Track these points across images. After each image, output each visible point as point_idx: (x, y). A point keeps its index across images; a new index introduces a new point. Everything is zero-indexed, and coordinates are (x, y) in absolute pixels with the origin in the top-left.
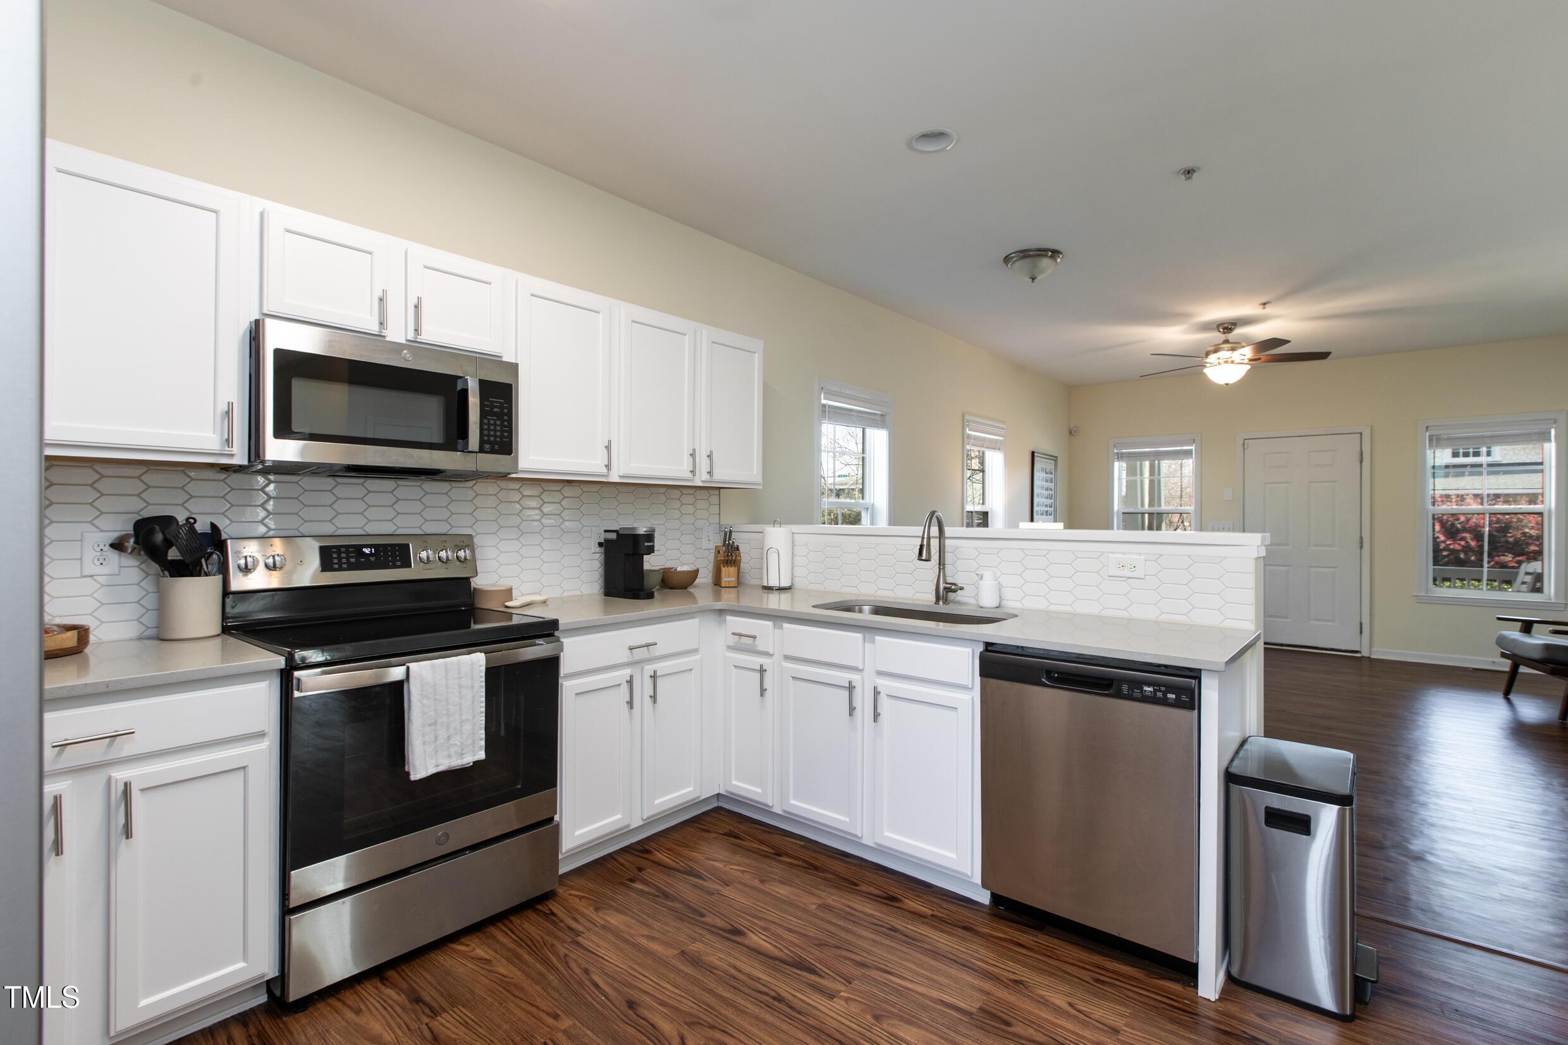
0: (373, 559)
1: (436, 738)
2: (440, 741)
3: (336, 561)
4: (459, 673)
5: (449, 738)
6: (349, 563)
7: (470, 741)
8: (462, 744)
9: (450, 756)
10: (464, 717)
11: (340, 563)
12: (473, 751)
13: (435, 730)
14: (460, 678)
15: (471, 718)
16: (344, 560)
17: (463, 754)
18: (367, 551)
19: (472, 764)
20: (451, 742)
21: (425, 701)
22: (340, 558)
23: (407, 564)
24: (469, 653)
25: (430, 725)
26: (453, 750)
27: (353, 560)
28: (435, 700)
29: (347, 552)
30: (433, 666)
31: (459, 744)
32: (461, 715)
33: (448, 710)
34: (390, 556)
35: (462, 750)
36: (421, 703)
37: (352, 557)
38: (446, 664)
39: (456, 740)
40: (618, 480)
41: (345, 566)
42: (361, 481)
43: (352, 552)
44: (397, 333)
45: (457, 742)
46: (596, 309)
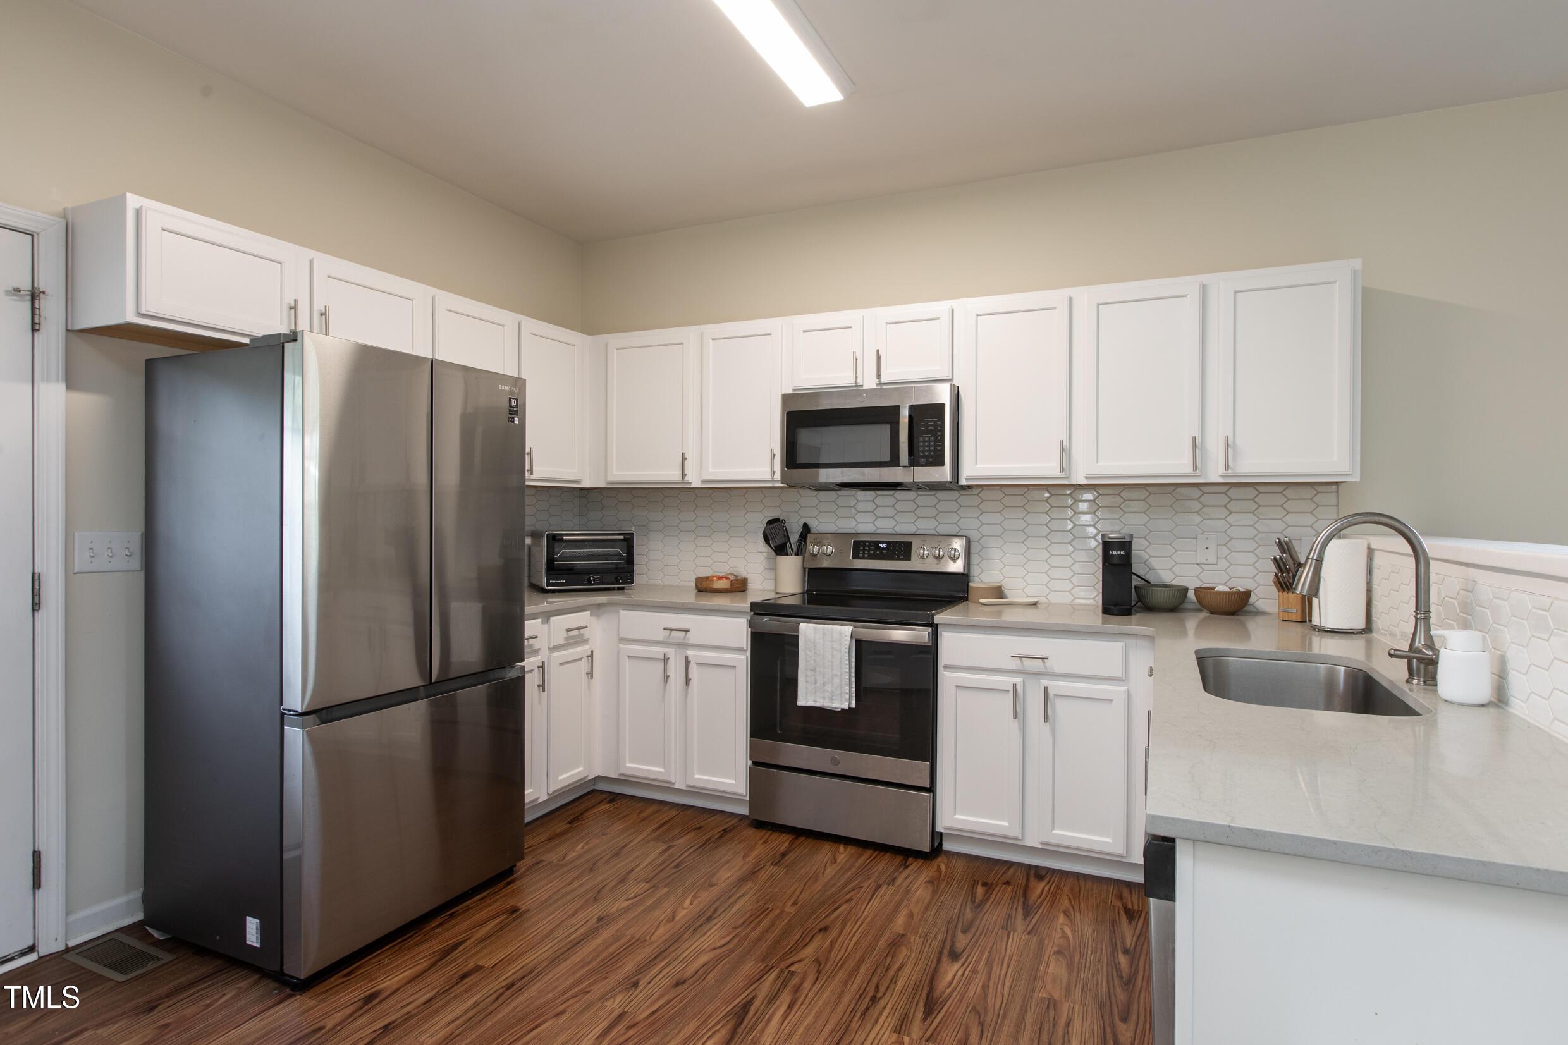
0: (885, 552)
1: (816, 683)
2: (818, 685)
3: (861, 552)
4: (832, 638)
5: (824, 684)
6: (869, 554)
7: (838, 692)
8: (832, 692)
9: (824, 698)
10: (835, 672)
11: (864, 554)
12: (841, 701)
13: (815, 675)
14: (832, 641)
15: (839, 674)
16: (866, 552)
17: (832, 700)
18: (882, 545)
19: (840, 710)
20: (826, 688)
21: (808, 652)
22: (864, 550)
23: (908, 557)
24: (842, 625)
25: (812, 670)
26: (826, 694)
27: (872, 552)
28: (815, 653)
29: (870, 546)
30: (815, 629)
31: (830, 691)
32: (832, 670)
33: (824, 663)
34: (897, 551)
35: (833, 696)
36: (805, 653)
37: (872, 550)
38: (823, 629)
39: (828, 688)
40: (1084, 481)
41: (866, 556)
42: (892, 492)
43: (872, 546)
44: (869, 382)
45: (829, 689)
46: (1051, 306)
